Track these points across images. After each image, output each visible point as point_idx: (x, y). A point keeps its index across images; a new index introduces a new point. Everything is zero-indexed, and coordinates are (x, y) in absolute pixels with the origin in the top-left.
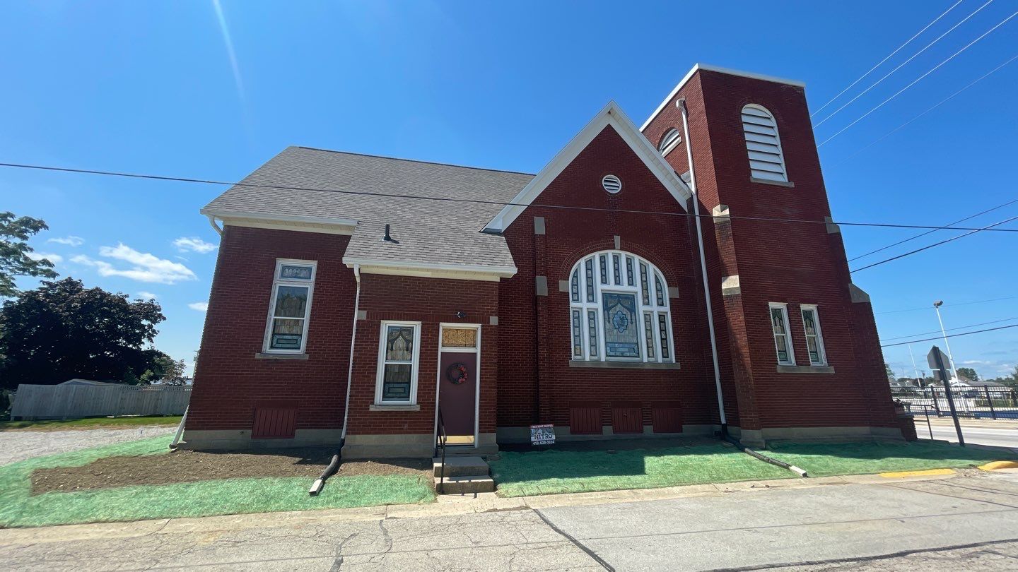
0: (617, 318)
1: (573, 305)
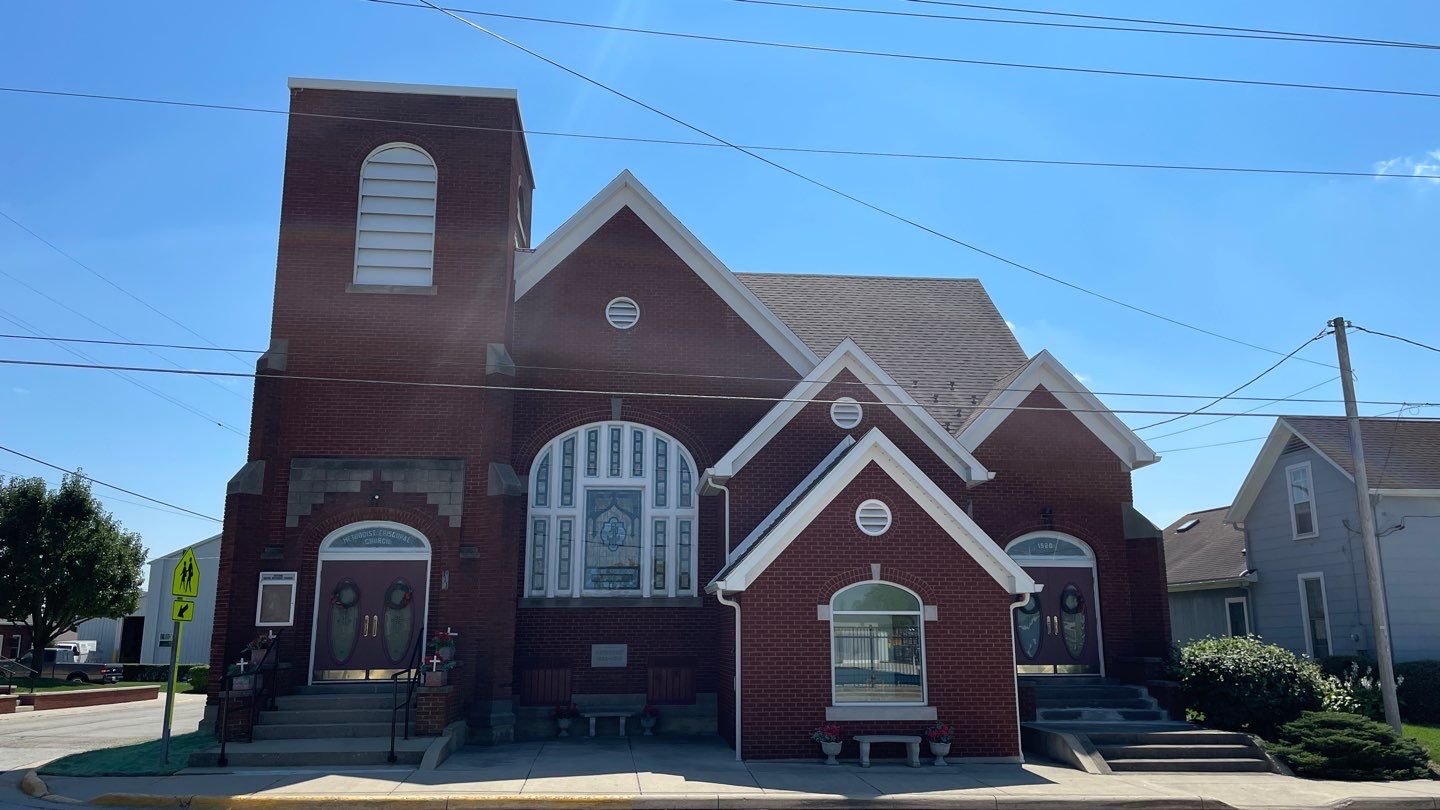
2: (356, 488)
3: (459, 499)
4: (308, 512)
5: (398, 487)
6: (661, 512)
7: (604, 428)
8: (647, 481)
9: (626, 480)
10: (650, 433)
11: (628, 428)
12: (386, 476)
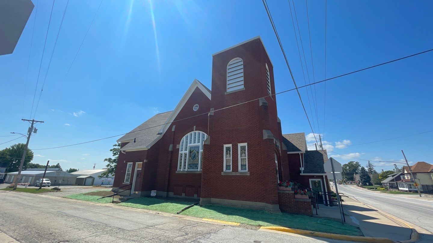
0: (193, 155)
1: (180, 152)
12: (276, 141)
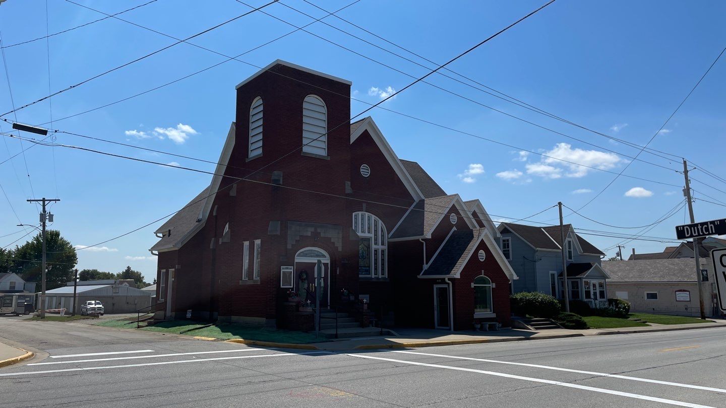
2: (309, 234)
3: (341, 240)
4: (294, 243)
5: (322, 235)
6: (376, 247)
7: (360, 213)
8: (372, 235)
9: (366, 235)
10: (373, 217)
11: (367, 214)
12: (319, 230)
